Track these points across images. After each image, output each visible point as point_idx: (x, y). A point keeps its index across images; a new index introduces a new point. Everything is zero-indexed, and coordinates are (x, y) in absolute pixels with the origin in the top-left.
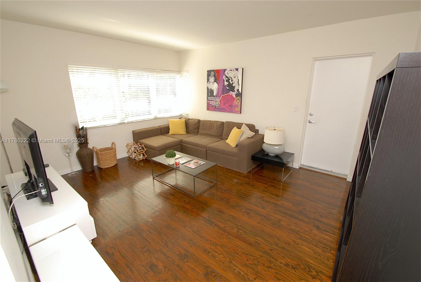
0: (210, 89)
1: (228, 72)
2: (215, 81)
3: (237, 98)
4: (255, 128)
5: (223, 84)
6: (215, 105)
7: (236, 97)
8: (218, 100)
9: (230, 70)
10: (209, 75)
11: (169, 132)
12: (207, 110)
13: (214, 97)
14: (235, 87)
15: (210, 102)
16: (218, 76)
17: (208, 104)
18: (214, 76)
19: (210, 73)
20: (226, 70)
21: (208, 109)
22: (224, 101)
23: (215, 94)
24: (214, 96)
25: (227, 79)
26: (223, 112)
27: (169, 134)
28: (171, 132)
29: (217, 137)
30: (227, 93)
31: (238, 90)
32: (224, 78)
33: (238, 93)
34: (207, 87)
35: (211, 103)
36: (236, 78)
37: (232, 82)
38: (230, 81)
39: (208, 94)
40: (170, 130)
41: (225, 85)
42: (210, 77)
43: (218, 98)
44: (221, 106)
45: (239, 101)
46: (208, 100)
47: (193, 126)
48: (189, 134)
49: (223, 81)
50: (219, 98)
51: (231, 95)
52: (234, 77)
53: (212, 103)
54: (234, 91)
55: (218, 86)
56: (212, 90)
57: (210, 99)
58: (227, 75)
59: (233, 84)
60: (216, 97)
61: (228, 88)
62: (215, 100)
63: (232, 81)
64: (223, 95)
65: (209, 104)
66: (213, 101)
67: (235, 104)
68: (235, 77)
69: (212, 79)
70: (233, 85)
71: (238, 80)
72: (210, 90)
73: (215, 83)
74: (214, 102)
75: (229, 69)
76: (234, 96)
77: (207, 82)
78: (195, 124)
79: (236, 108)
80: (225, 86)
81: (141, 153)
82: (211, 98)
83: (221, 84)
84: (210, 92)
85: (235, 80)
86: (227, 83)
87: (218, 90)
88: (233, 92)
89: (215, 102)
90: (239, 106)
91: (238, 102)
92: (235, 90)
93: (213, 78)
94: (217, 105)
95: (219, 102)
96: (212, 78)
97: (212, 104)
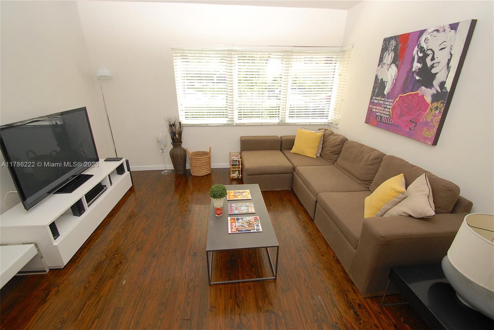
0: (380, 78)
1: (429, 36)
2: (394, 62)
3: (435, 104)
4: (459, 194)
5: (409, 67)
6: (382, 115)
7: (432, 103)
8: (390, 104)
9: (434, 31)
10: (384, 49)
11: (292, 149)
12: (366, 122)
13: (383, 98)
14: (437, 76)
15: (374, 107)
16: (403, 50)
17: (370, 111)
18: (395, 50)
19: (389, 44)
20: (426, 31)
21: (368, 121)
22: (401, 108)
23: (386, 92)
24: (383, 96)
25: (421, 55)
26: (393, 132)
27: (291, 152)
28: (294, 150)
29: (360, 182)
30: (412, 92)
31: (442, 85)
32: (415, 52)
33: (440, 91)
34: (376, 76)
35: (374, 110)
36: (446, 51)
37: (433, 62)
38: (428, 60)
39: (374, 90)
40: (294, 146)
41: (414, 69)
42: (386, 54)
43: (390, 100)
44: (392, 119)
45: (437, 112)
46: (371, 103)
47: (331, 148)
48: (323, 159)
49: (410, 61)
50: (392, 101)
51: (420, 95)
52: (441, 49)
53: (378, 111)
54: (429, 85)
55: (398, 72)
56: (384, 82)
57: (376, 101)
58: (423, 44)
59: (432, 66)
60: (388, 98)
61: (417, 78)
62: (385, 104)
63: (433, 59)
64: (404, 94)
65: (372, 111)
66: (380, 105)
67: (425, 120)
68: (444, 48)
69: (389, 57)
70: (434, 71)
71: (451, 55)
72: (380, 81)
73: (393, 67)
74: (380, 108)
75: (433, 29)
76: (428, 99)
77: (379, 65)
78: (336, 144)
79: (425, 129)
80: (413, 72)
81: (237, 170)
82: (378, 98)
83: (405, 68)
84: (379, 85)
85: (441, 57)
86: (420, 66)
87: (394, 81)
88: (429, 89)
89: (383, 109)
90: (434, 126)
91: (434, 116)
92: (436, 83)
93: (392, 54)
94: (385, 116)
95: (391, 111)
96: (389, 55)
97: (376, 112)
